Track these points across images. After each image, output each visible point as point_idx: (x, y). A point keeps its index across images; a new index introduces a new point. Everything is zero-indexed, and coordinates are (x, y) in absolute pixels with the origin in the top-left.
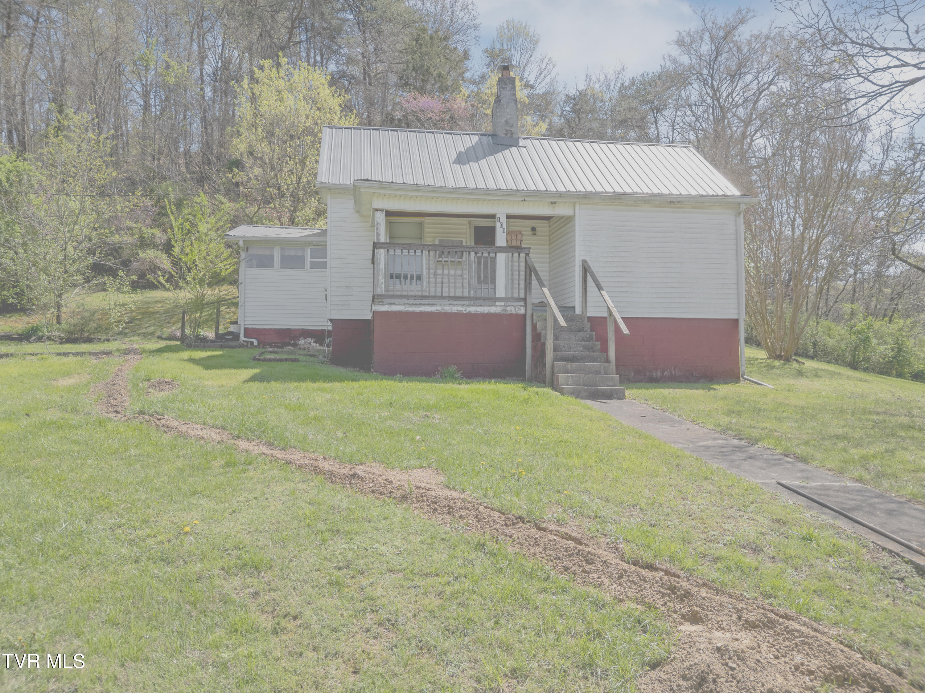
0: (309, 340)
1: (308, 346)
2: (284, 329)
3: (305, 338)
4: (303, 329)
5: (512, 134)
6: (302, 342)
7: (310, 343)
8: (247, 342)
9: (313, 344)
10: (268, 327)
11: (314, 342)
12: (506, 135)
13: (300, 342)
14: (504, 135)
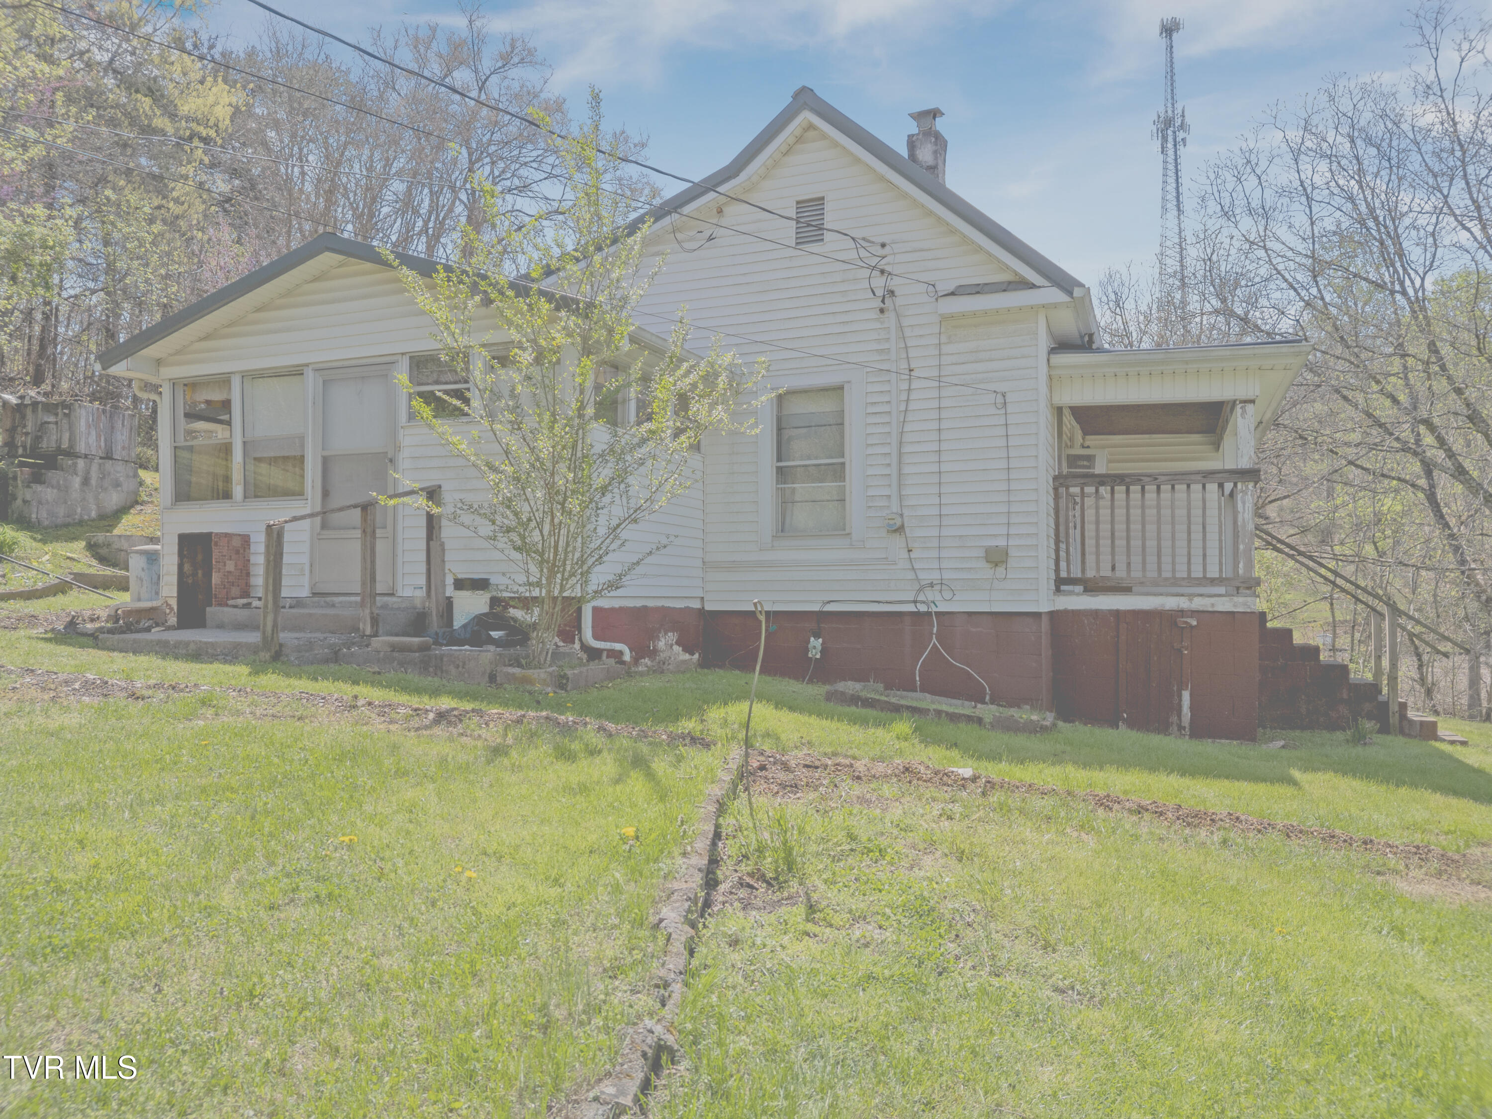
0: (670, 636)
1: (669, 652)
3: (665, 633)
4: (663, 609)
6: (662, 643)
7: (672, 646)
9: (675, 648)
11: (677, 642)
13: (660, 645)
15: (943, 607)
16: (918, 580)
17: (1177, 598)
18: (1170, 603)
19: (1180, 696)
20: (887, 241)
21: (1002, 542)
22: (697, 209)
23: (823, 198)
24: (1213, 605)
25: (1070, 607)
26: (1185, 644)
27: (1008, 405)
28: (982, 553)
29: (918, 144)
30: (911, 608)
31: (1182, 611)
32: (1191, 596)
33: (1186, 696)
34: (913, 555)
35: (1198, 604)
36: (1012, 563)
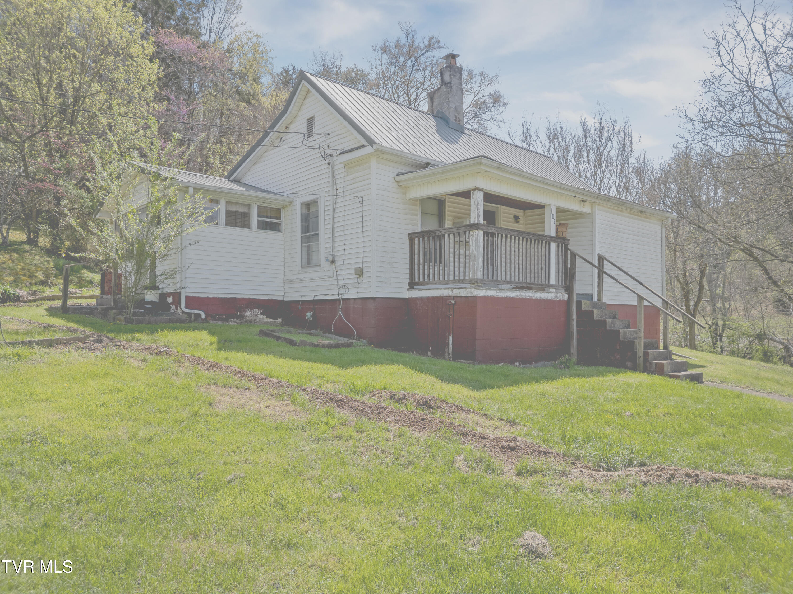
0: (256, 311)
1: (255, 318)
2: (229, 299)
3: (251, 309)
4: (249, 299)
5: (459, 121)
6: (248, 313)
7: (257, 315)
8: (189, 314)
9: (260, 316)
10: (211, 296)
11: (261, 314)
12: (456, 120)
13: (246, 314)
14: (454, 121)
15: (346, 296)
16: (338, 284)
17: (447, 290)
18: (446, 293)
19: (449, 338)
20: (329, 132)
21: (360, 266)
22: (278, 128)
23: (313, 117)
24: (460, 293)
25: (413, 296)
26: (451, 313)
27: (364, 202)
28: (353, 271)
29: (444, 72)
30: (337, 297)
31: (450, 297)
32: (452, 289)
33: (451, 338)
34: (338, 273)
35: (456, 293)
36: (365, 275)
